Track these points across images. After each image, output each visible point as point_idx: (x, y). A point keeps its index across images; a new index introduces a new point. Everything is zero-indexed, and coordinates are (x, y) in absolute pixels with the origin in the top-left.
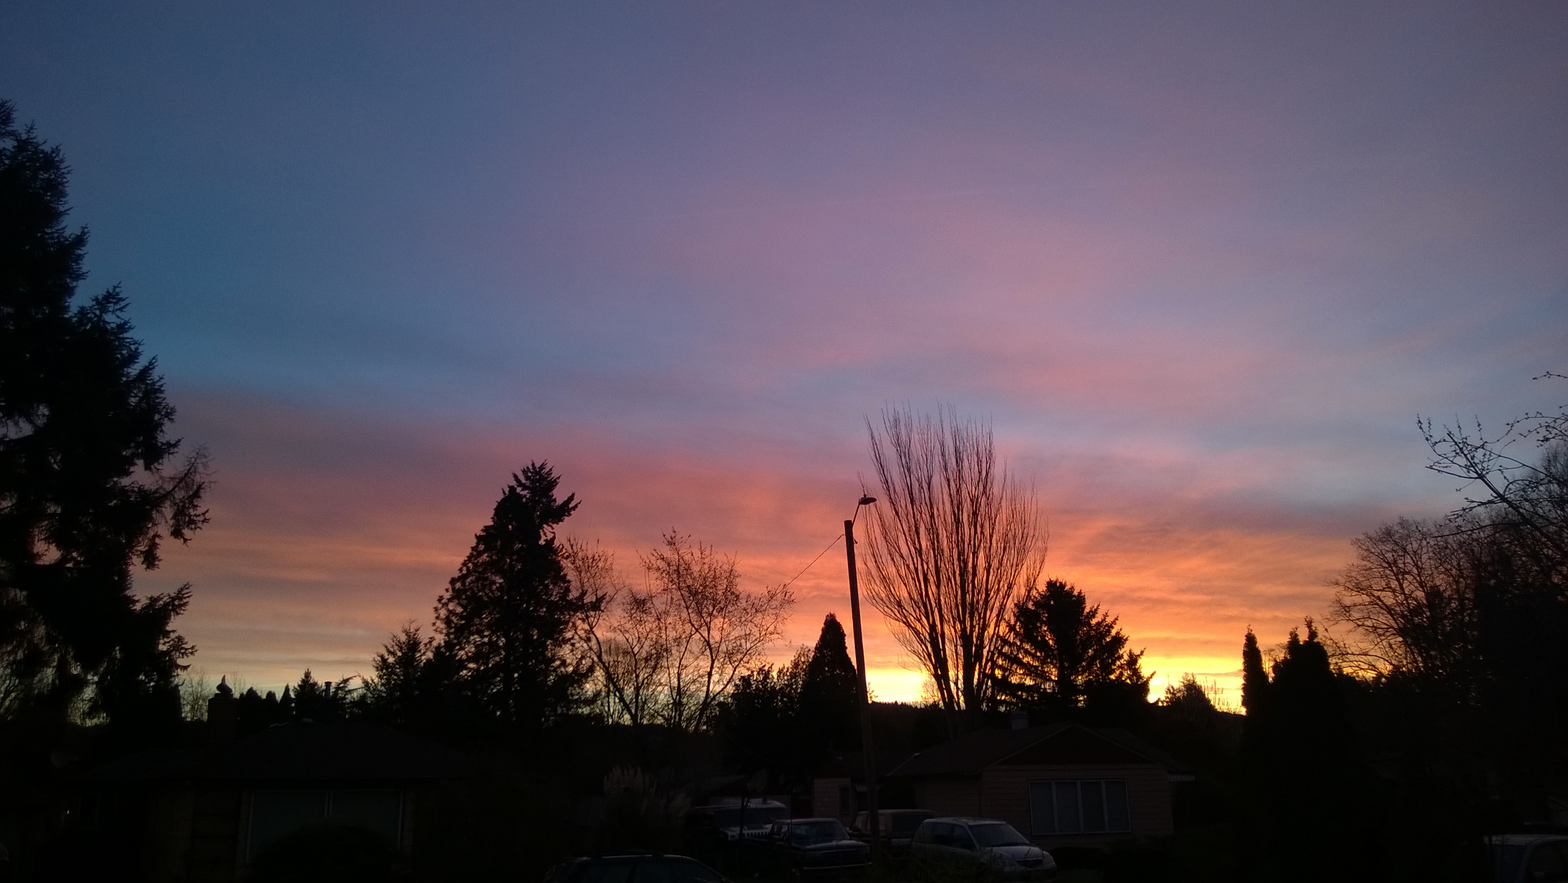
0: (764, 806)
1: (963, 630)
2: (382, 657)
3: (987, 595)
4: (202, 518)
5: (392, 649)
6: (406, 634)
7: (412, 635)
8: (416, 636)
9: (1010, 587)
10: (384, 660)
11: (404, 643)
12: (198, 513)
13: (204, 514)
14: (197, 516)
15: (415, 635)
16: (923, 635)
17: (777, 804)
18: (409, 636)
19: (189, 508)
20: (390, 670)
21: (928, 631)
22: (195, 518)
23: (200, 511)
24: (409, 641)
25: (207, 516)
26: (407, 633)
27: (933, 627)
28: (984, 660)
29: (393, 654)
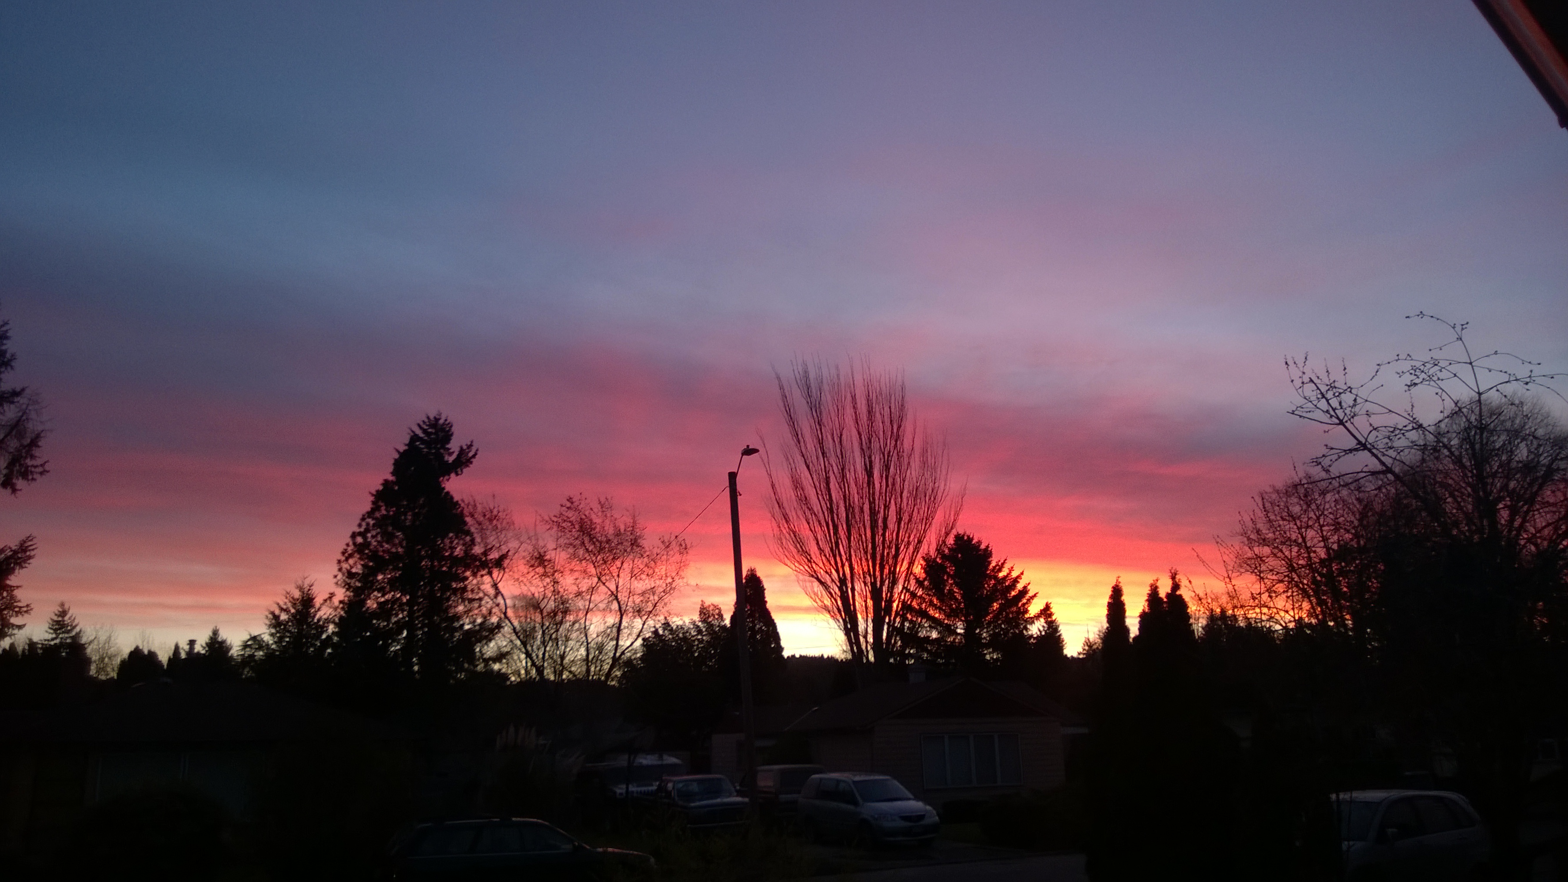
0: (659, 763)
1: (873, 584)
2: (273, 613)
3: (897, 549)
4: (40, 469)
5: (285, 607)
6: (300, 591)
7: (306, 590)
8: (310, 592)
9: (920, 542)
10: (276, 617)
11: (298, 600)
12: (34, 463)
13: (42, 465)
14: (36, 467)
15: (309, 590)
16: (833, 590)
17: (673, 760)
18: (303, 592)
19: (26, 458)
20: (282, 627)
21: (839, 585)
22: (33, 469)
23: (38, 462)
24: (303, 598)
25: (47, 467)
26: (301, 589)
27: (843, 581)
28: (893, 614)
29: (286, 611)
